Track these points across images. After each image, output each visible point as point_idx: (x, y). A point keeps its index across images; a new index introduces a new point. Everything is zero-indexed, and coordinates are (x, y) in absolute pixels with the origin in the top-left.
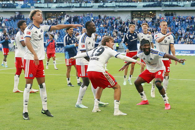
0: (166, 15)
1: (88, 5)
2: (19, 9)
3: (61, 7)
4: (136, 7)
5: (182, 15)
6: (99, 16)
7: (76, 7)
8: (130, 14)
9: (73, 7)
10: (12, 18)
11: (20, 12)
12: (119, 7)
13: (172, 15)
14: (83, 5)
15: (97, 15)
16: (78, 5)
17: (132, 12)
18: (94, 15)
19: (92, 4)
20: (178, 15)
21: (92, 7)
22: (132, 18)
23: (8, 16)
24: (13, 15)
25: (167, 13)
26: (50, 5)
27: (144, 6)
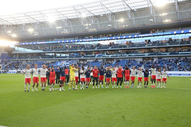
0: (158, 59)
1: (125, 55)
2: (96, 57)
3: (113, 56)
4: (144, 55)
5: (165, 59)
7: (119, 56)
8: (142, 59)
9: (118, 56)
10: (93, 61)
11: (97, 59)
12: (137, 55)
13: (161, 58)
14: (122, 55)
15: (129, 59)
16: (120, 55)
17: (143, 58)
18: (127, 59)
19: (126, 55)
20: (164, 58)
21: (126, 56)
22: (143, 60)
23: (92, 61)
24: (94, 60)
25: (159, 58)
26: (109, 56)
27: (148, 55)
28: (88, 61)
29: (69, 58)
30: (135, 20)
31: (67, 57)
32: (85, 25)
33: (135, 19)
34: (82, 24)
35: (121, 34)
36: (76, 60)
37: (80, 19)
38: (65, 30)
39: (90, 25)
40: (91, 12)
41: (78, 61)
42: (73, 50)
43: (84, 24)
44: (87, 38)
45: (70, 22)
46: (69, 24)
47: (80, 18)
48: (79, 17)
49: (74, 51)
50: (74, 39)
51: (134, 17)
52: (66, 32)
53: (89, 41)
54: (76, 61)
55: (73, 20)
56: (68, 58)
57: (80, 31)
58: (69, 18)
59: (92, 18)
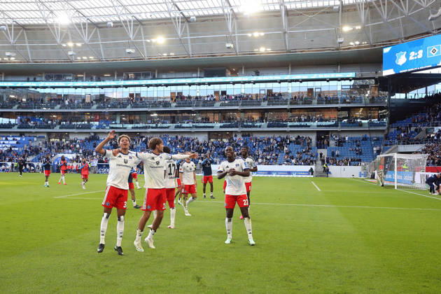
0: (243, 136)
1: (165, 125)
2: (94, 129)
3: (137, 128)
4: (213, 127)
5: (259, 136)
6: (177, 137)
7: (153, 128)
8: (207, 135)
9: (149, 127)
10: (86, 139)
11: (95, 133)
12: (196, 127)
13: (249, 136)
14: (159, 125)
15: (174, 136)
16: (154, 125)
17: (209, 133)
18: (170, 136)
19: (168, 125)
20: (255, 135)
21: (168, 127)
22: (209, 139)
23: (83, 137)
24: (88, 136)
25: (245, 134)
26: (125, 126)
27: (221, 127)
28: (72, 137)
29: (18, 128)
30: (191, 42)
31: (14, 125)
32: (64, 45)
33: (191, 39)
34: (58, 40)
35: (158, 73)
36: (38, 135)
37: (53, 29)
38: (8, 54)
39: (79, 45)
40: (83, 11)
41: (44, 137)
42: (32, 108)
43: (63, 42)
44: (70, 78)
45: (23, 34)
46: (21, 39)
47: (51, 25)
48: (50, 21)
49: (34, 111)
50: (26, 79)
51: (191, 36)
52: (12, 59)
53: (76, 87)
54: (39, 137)
55: (34, 29)
56: (15, 129)
57: (51, 60)
58: (21, 22)
59: (85, 28)
